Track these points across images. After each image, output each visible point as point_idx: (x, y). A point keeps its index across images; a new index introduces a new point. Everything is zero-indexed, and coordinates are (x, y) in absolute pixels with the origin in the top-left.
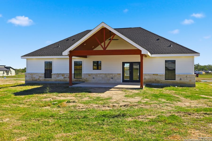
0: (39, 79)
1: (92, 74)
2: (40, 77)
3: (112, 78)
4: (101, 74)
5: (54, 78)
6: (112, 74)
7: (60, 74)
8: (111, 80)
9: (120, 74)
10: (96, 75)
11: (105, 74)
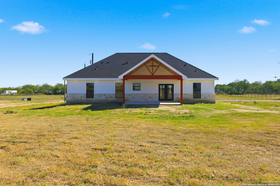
0: (80, 99)
1: (132, 94)
2: (82, 97)
3: (150, 98)
4: (140, 94)
5: (96, 98)
6: (150, 94)
7: (102, 94)
8: (149, 99)
9: (157, 94)
10: (136, 95)
11: (145, 94)
